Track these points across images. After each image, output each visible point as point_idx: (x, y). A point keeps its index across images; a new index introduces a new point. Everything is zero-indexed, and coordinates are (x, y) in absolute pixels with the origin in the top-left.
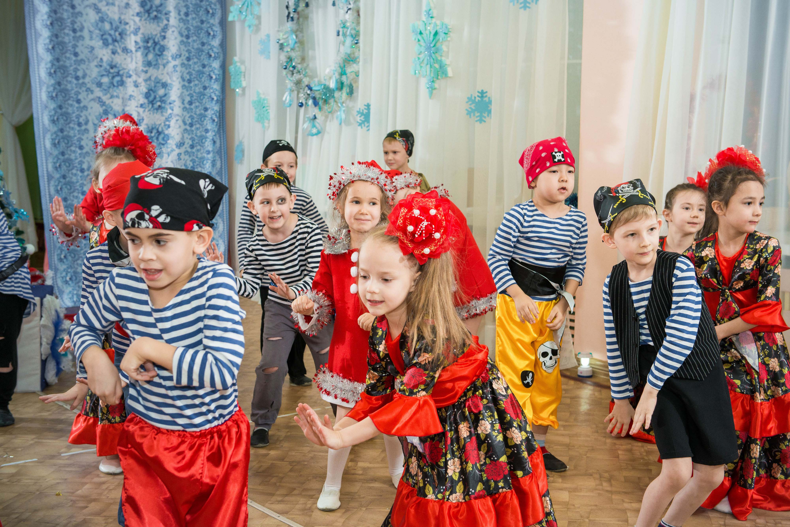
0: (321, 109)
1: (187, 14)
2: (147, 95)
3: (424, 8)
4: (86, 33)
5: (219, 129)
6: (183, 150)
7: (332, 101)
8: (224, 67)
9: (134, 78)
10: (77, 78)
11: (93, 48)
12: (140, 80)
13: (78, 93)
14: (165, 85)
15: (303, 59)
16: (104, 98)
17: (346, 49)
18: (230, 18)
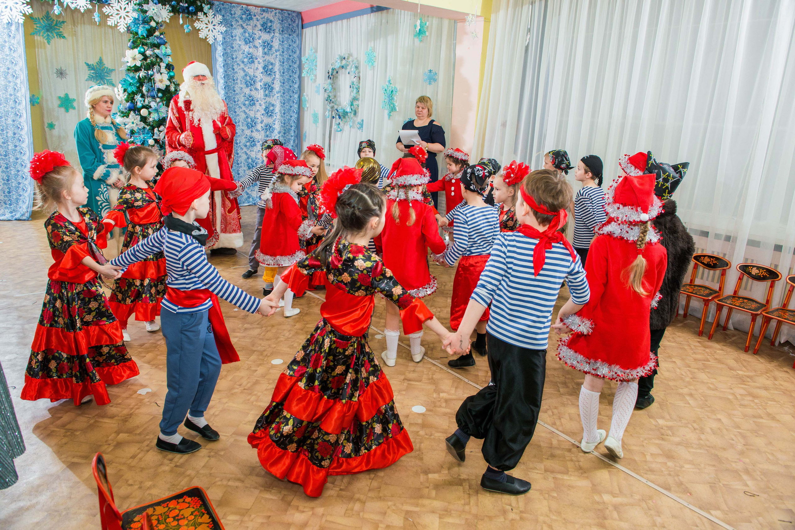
0: (342, 120)
1: (283, 73)
2: (265, 110)
3: (388, 79)
4: (239, 81)
5: (297, 126)
6: (281, 135)
7: (347, 117)
8: (300, 97)
9: (260, 102)
10: (235, 102)
11: (242, 88)
12: (262, 103)
13: (235, 109)
14: (273, 105)
15: (335, 96)
16: (247, 111)
17: (354, 94)
18: (303, 75)
